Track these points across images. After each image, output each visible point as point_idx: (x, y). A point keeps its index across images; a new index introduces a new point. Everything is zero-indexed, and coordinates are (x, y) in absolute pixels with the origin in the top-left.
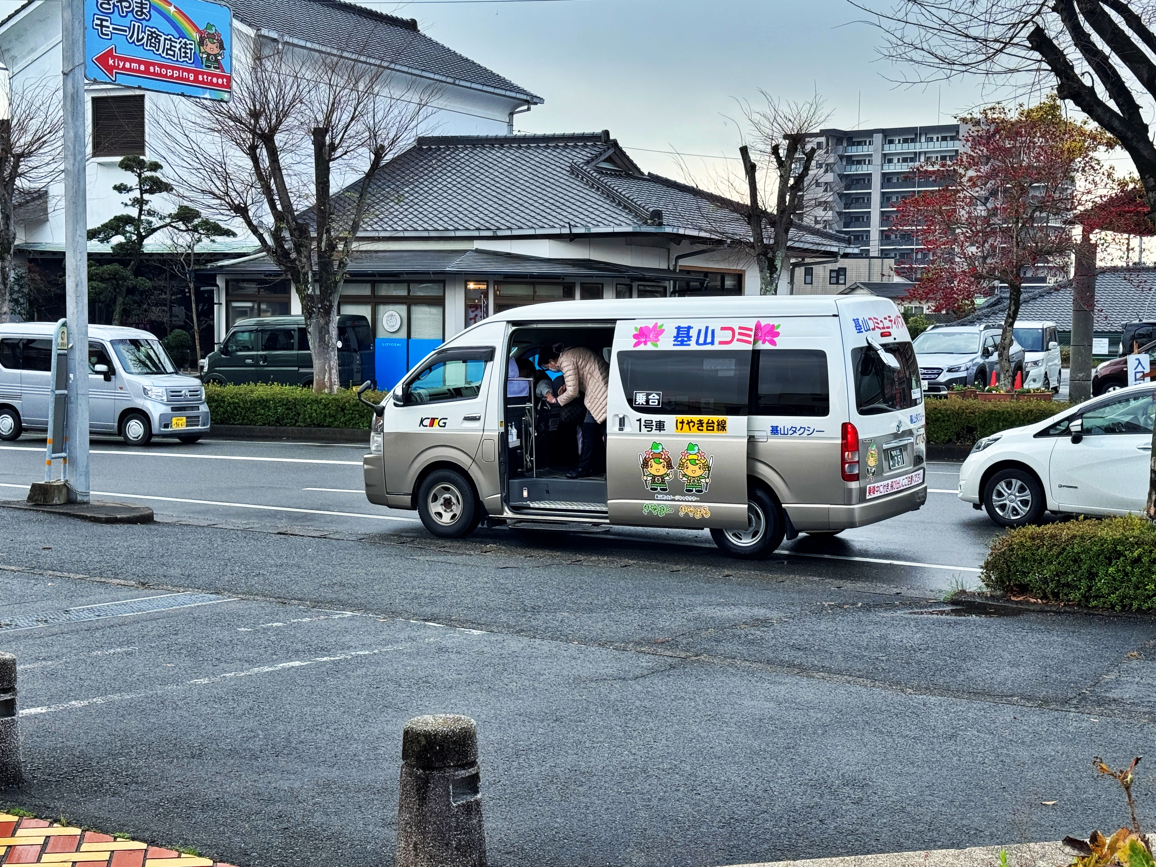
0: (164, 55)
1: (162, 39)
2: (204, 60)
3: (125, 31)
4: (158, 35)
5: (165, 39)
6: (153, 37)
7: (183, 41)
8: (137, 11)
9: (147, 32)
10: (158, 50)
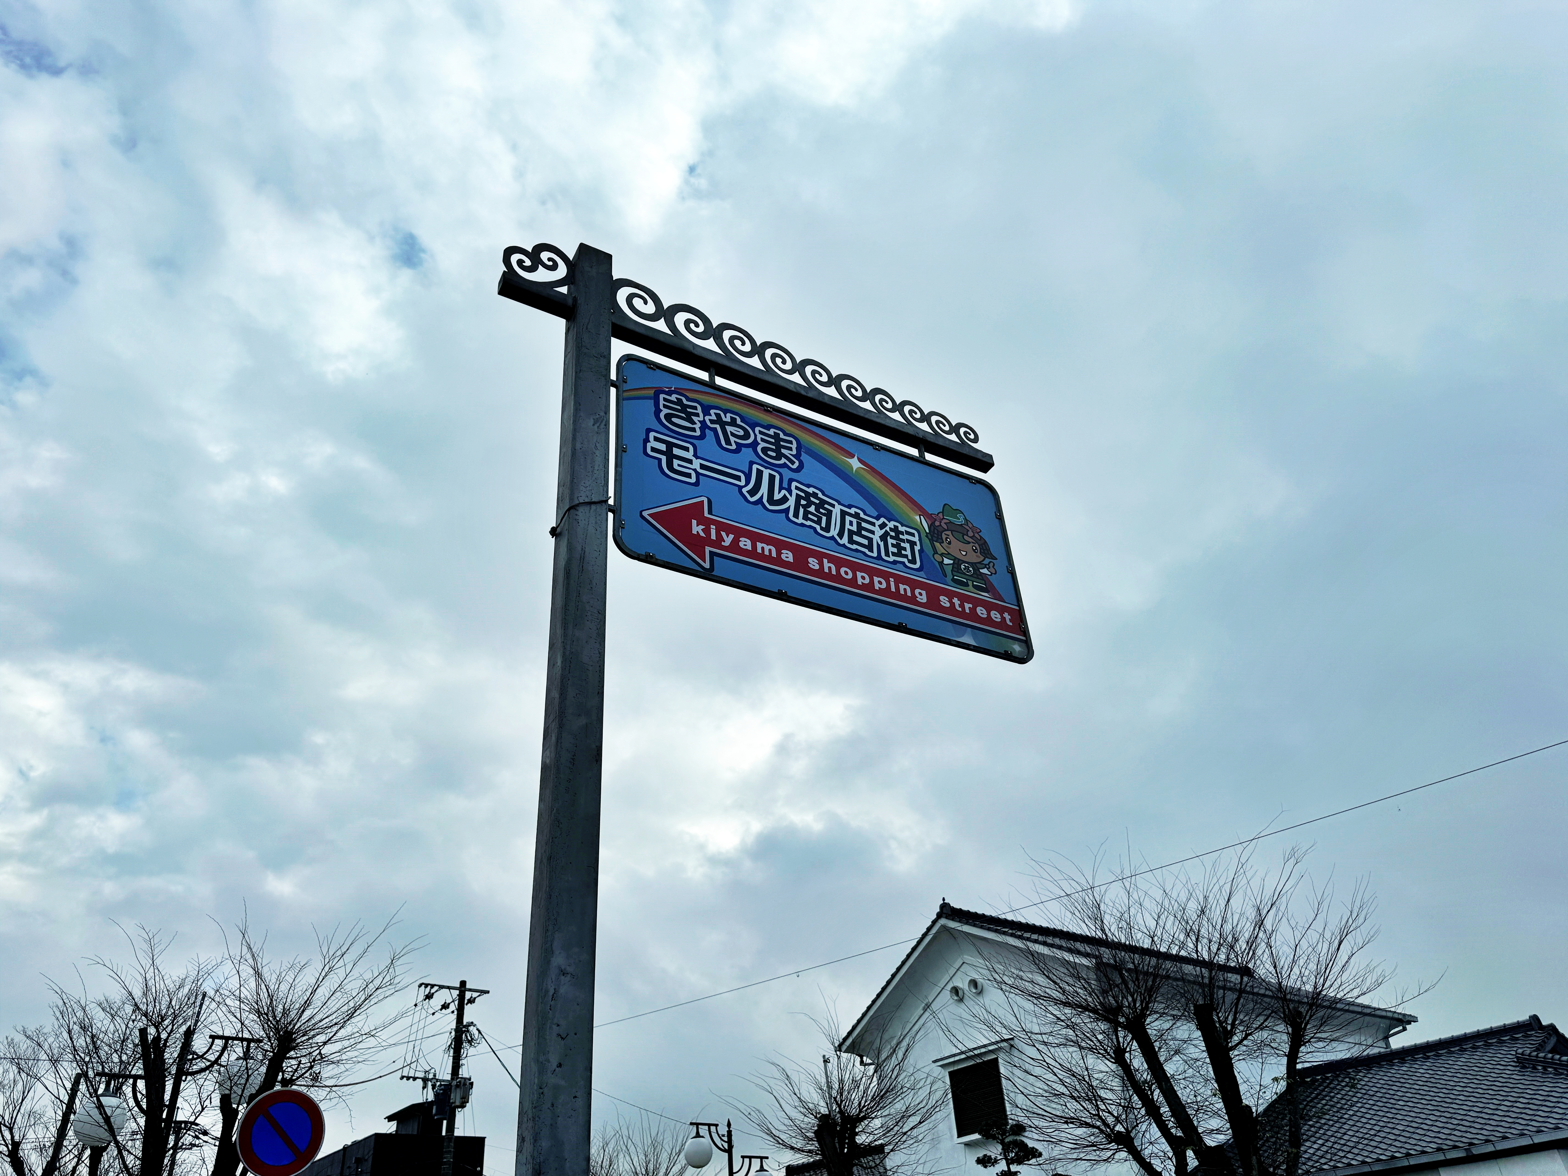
0: (845, 540)
1: (836, 511)
2: (948, 570)
3: (738, 478)
4: (823, 502)
5: (843, 514)
6: (809, 503)
7: (891, 524)
8: (764, 450)
9: (795, 492)
10: (827, 529)
